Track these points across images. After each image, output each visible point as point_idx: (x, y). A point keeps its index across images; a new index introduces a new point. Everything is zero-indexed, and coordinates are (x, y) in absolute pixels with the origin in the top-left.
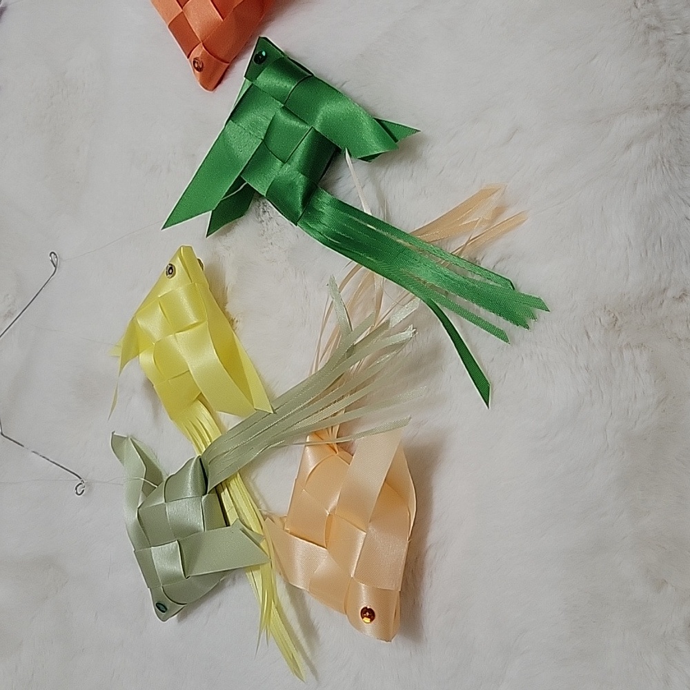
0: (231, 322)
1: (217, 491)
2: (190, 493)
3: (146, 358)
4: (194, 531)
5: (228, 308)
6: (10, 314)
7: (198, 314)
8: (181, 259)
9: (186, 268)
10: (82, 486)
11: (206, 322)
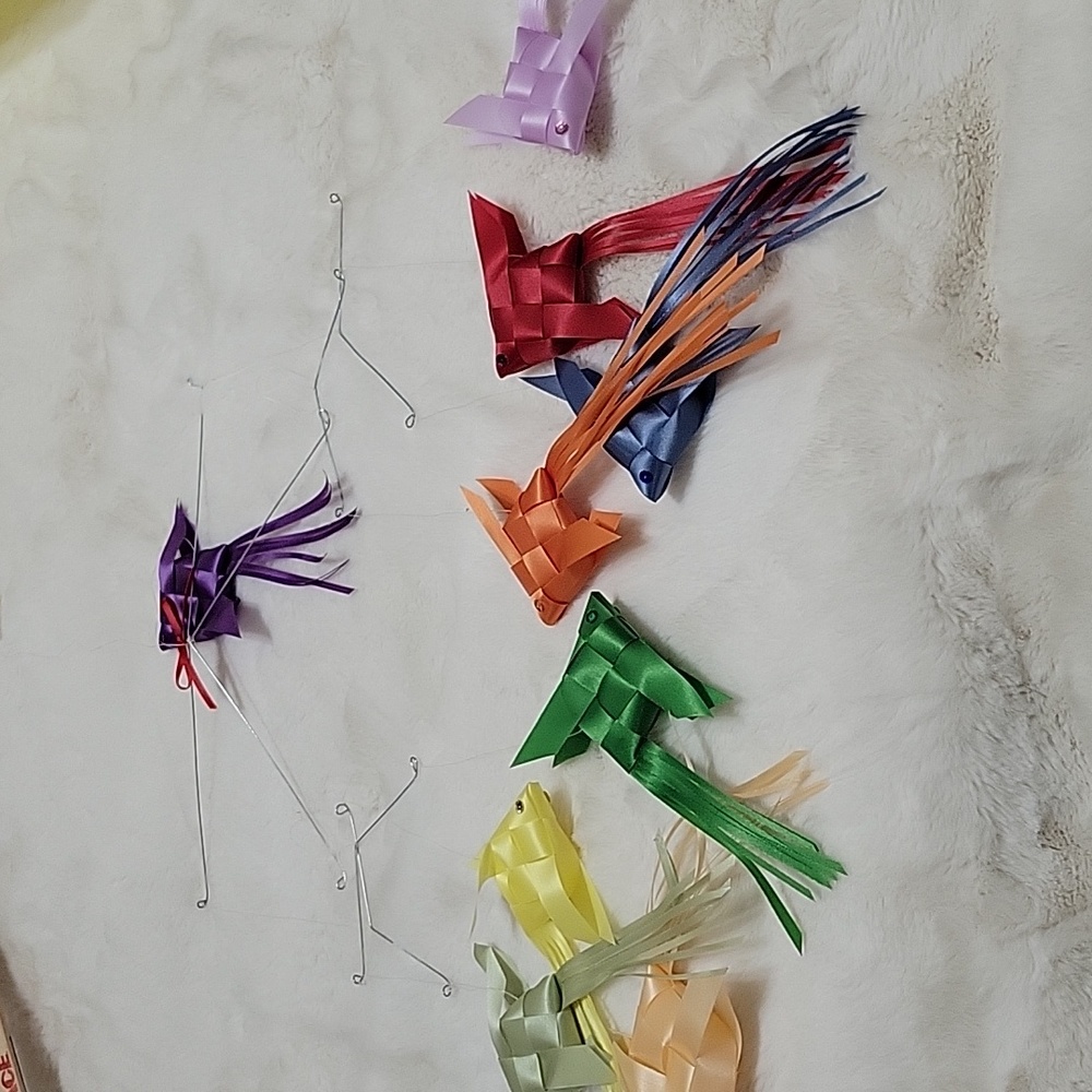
0: (578, 849)
1: (572, 1008)
2: (547, 1010)
3: (502, 878)
4: (552, 1046)
5: (574, 837)
6: (376, 809)
7: (547, 849)
8: (528, 795)
9: (533, 803)
10: (449, 988)
11: (553, 856)
